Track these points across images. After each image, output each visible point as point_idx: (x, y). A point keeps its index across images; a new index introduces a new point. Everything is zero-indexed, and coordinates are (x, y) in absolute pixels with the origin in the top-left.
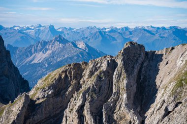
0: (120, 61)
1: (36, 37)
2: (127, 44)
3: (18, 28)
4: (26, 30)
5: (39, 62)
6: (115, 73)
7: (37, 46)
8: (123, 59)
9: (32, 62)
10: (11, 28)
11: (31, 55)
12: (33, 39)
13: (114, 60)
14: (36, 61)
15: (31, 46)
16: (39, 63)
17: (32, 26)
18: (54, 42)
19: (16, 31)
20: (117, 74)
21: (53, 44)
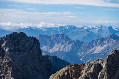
0: (105, 65)
1: (99, 35)
2: (112, 52)
3: (86, 28)
4: (92, 29)
5: (98, 52)
6: (99, 75)
7: (97, 41)
8: (107, 63)
9: (93, 53)
10: (81, 28)
11: (93, 48)
12: (96, 35)
13: (100, 64)
14: (96, 52)
15: (93, 41)
16: (98, 54)
17: (96, 27)
18: (109, 39)
19: (85, 30)
20: (100, 76)
21: (108, 40)
